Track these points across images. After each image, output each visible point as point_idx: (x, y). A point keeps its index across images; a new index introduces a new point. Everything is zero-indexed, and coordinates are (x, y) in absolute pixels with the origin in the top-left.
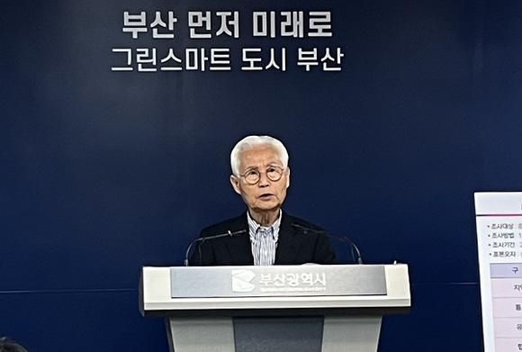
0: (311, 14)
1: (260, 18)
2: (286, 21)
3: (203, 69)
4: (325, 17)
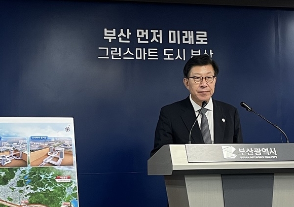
0: (197, 32)
1: (172, 34)
2: (185, 35)
3: (144, 59)
4: (204, 34)
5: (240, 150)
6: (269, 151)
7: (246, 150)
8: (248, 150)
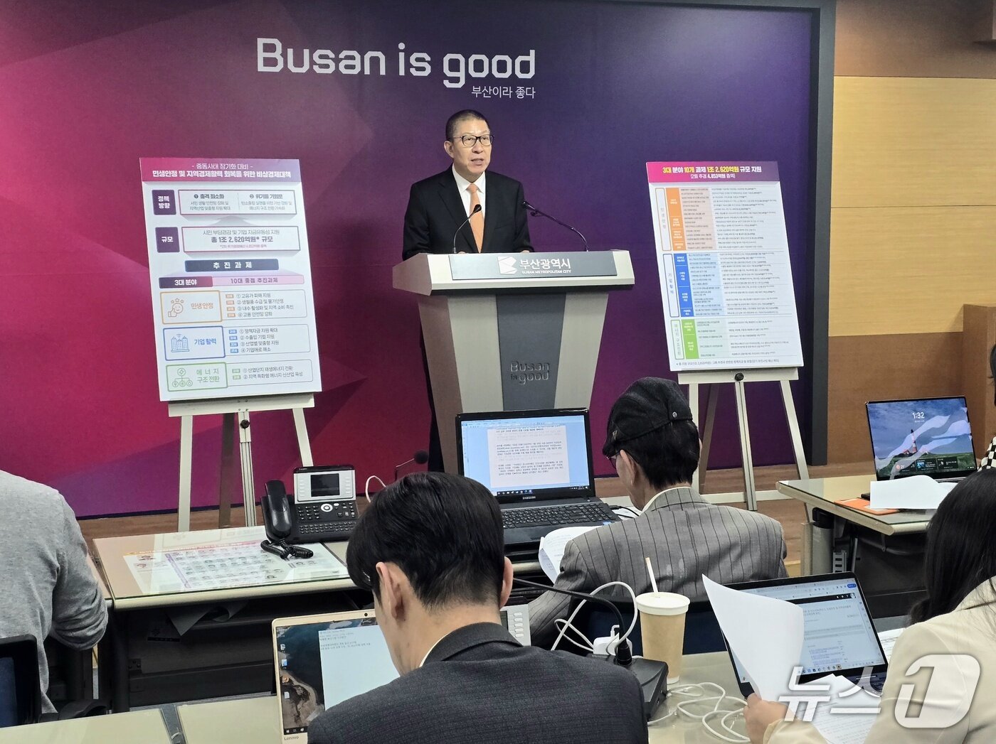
5: (522, 262)
6: (561, 263)
7: (530, 262)
8: (533, 262)
